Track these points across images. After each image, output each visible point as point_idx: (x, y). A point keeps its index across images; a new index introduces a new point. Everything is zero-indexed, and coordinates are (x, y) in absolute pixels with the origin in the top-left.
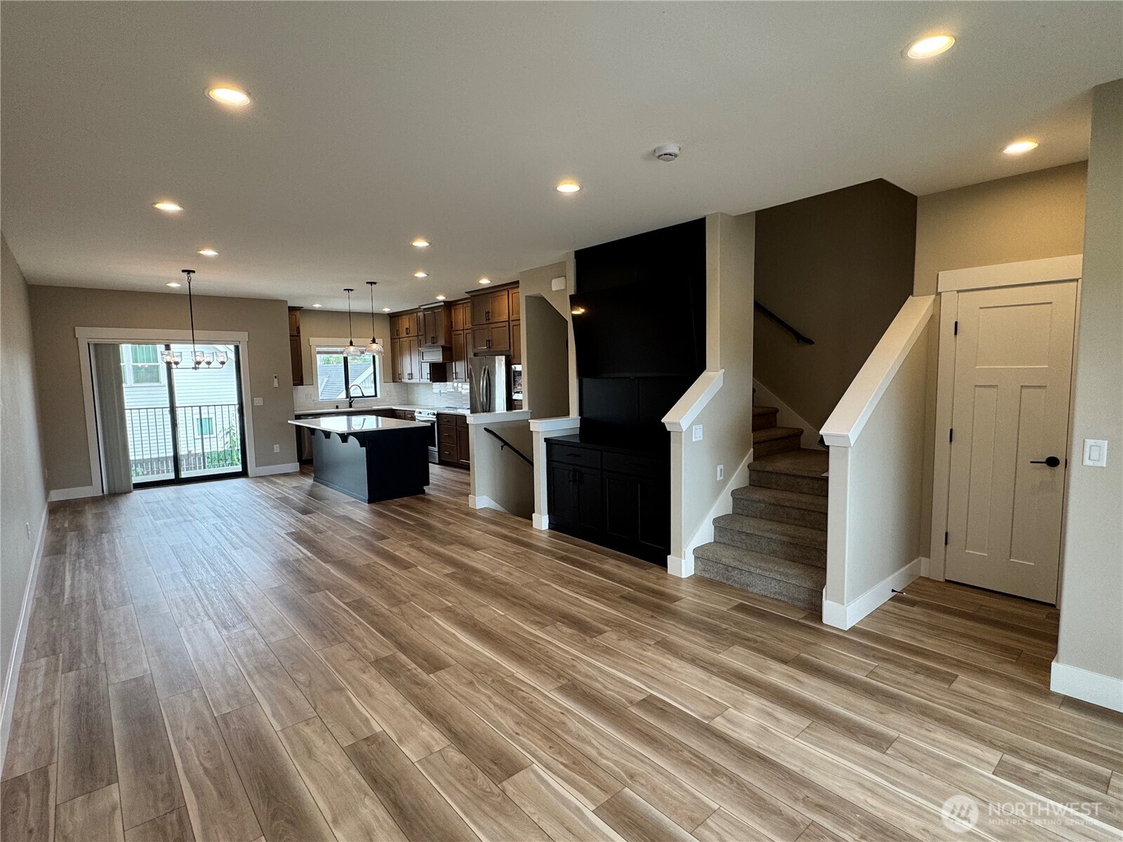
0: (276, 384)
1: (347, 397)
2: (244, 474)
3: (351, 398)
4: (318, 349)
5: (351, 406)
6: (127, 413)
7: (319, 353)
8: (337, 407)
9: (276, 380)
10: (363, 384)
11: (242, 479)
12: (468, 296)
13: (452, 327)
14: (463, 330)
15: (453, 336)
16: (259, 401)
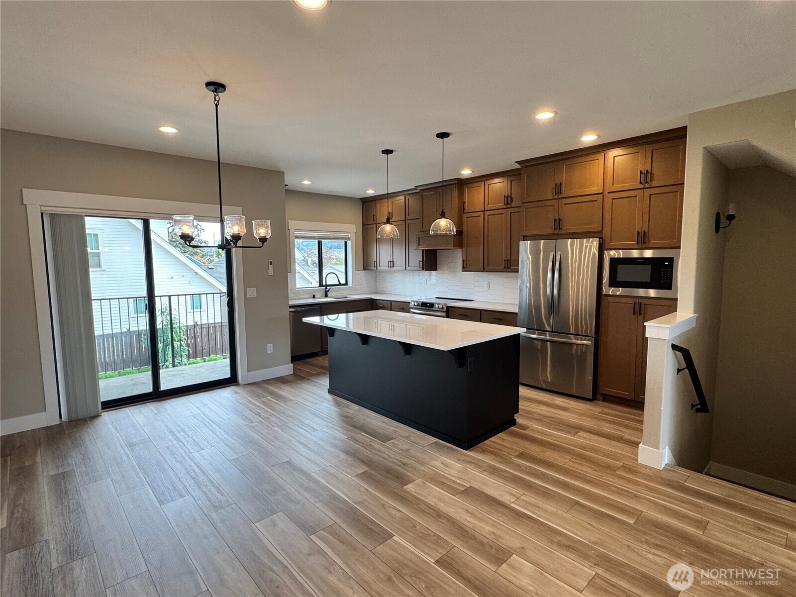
0: (271, 272)
1: (321, 285)
2: (232, 381)
3: (327, 286)
4: (297, 233)
5: (326, 296)
6: (95, 305)
7: (297, 237)
8: (314, 297)
9: (271, 267)
10: (334, 272)
11: (232, 387)
12: (518, 166)
13: (464, 209)
14: (484, 211)
15: (465, 219)
16: (252, 292)
